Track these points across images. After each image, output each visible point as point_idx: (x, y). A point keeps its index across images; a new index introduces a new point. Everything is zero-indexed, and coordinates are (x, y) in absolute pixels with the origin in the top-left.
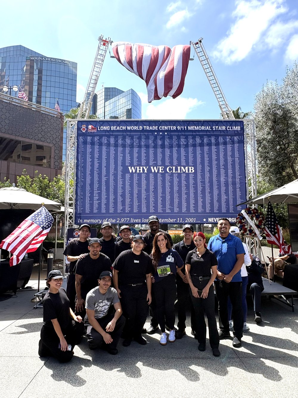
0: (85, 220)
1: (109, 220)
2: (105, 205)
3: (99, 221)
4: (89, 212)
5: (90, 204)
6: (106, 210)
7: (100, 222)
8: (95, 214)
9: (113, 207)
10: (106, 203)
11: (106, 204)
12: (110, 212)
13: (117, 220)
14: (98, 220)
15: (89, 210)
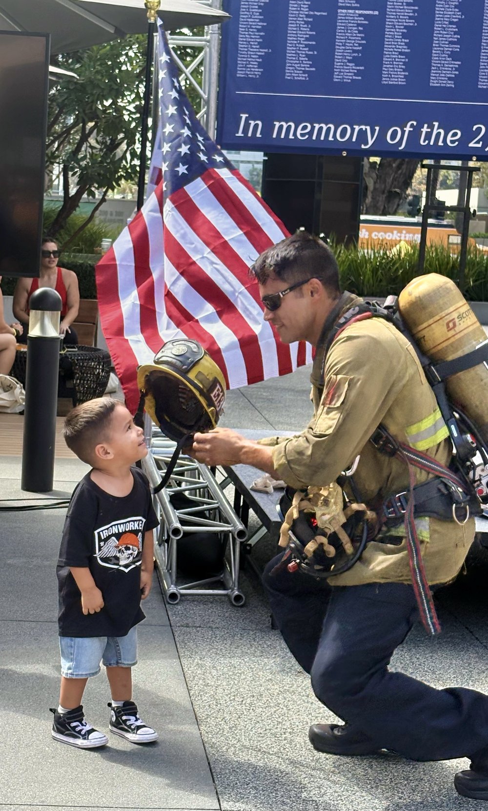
0: (277, 124)
1: (425, 129)
2: (404, 36)
3: (362, 133)
4: (302, 77)
5: (315, 24)
6: (407, 67)
7: (370, 142)
8: (342, 87)
9: (453, 56)
10: (411, 23)
11: (409, 33)
12: (434, 83)
13: (469, 135)
14: (357, 128)
15: (306, 65)
